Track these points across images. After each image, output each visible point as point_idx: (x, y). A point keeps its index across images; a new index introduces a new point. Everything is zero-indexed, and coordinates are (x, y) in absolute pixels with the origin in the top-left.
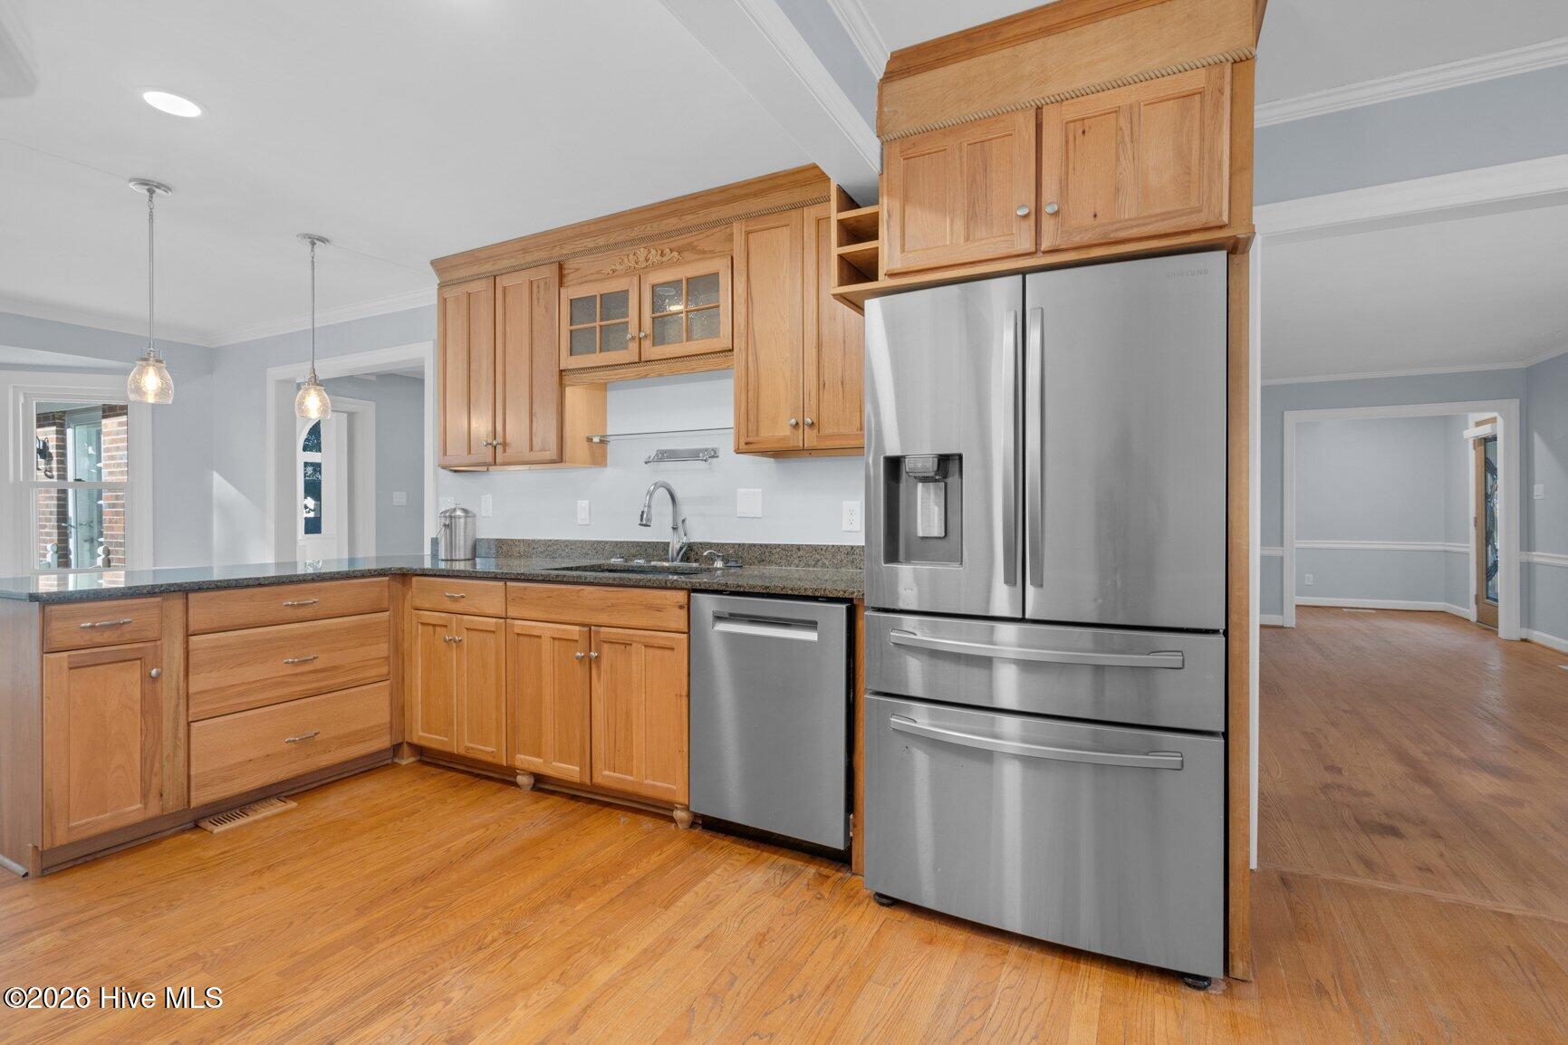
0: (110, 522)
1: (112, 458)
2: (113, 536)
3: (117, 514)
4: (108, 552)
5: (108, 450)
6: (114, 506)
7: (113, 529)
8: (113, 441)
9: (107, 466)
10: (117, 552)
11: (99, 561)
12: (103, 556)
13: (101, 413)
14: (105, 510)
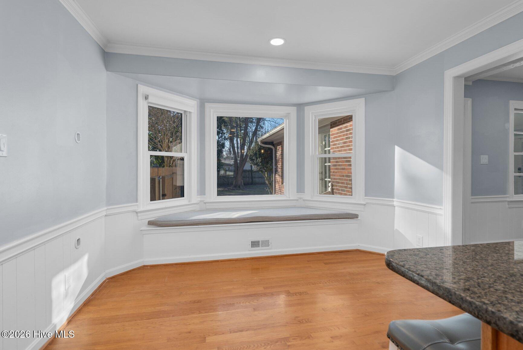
0: (333, 173)
1: (335, 145)
2: (334, 179)
3: (337, 169)
4: (332, 186)
5: (333, 141)
6: (335, 165)
7: (334, 175)
8: (335, 137)
9: (332, 148)
10: (336, 186)
11: (329, 189)
12: (331, 187)
13: (330, 126)
14: (331, 167)
